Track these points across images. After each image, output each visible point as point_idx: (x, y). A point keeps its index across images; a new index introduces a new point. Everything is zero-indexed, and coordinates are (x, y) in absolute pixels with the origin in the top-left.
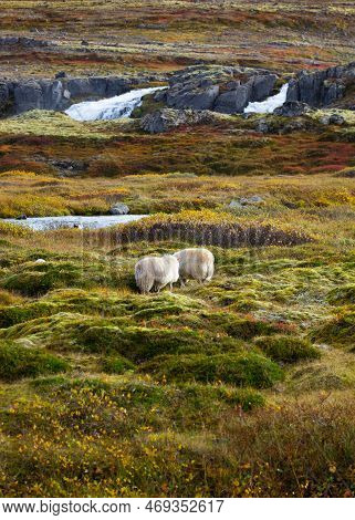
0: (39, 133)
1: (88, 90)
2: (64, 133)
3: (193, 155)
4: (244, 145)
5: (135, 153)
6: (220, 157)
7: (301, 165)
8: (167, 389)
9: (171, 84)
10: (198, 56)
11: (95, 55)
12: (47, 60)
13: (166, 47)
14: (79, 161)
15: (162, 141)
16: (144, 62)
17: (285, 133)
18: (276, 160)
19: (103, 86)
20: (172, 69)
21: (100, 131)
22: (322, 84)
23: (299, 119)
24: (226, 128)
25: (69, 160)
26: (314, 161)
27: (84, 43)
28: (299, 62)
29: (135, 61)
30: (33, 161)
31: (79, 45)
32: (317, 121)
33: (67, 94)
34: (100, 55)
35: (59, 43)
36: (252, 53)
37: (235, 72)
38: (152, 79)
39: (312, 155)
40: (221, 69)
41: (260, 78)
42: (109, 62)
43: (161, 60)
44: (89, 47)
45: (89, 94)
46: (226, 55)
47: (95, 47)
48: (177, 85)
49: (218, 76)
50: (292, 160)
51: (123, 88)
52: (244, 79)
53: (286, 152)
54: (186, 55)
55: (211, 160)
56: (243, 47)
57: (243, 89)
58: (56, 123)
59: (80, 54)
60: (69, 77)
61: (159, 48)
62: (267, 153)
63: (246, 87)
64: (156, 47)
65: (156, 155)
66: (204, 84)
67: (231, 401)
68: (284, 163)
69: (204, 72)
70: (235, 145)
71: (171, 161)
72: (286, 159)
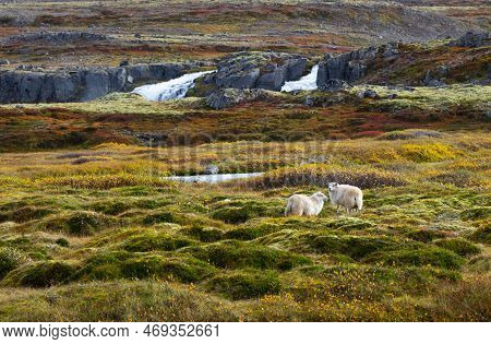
0: (123, 111)
1: (148, 75)
2: (144, 111)
3: (253, 126)
4: (295, 116)
5: (205, 126)
6: (276, 127)
7: (344, 132)
8: (396, 271)
9: (219, 68)
10: (234, 44)
11: (147, 46)
12: (106, 51)
13: (206, 37)
14: (159, 134)
15: (226, 116)
16: (189, 50)
17: (328, 105)
18: (322, 129)
19: (160, 72)
20: (216, 56)
21: (174, 108)
22: (347, 65)
23: (339, 94)
24: (278, 103)
25: (151, 134)
26: (354, 129)
27: (137, 36)
28: (319, 47)
29: (181, 50)
30: (121, 135)
31: (132, 37)
32: (354, 95)
33: (130, 79)
34: (151, 45)
35: (116, 36)
36: (279, 40)
37: (272, 57)
38: (201, 65)
39: (352, 123)
40: (261, 55)
41: (294, 62)
42: (159, 51)
43: (203, 48)
44: (141, 39)
45: (149, 79)
46: (258, 42)
47: (147, 39)
48: (224, 69)
49: (259, 60)
50: (336, 128)
51: (177, 73)
52: (280, 62)
53: (330, 121)
54: (224, 43)
55: (268, 129)
56: (271, 35)
57: (280, 70)
58: (136, 103)
59: (134, 45)
60: (131, 65)
61: (200, 38)
62: (314, 123)
63: (282, 69)
64: (197, 37)
65: (223, 127)
66: (247, 68)
67: (441, 277)
68: (329, 130)
69: (246, 57)
70: (288, 116)
71: (236, 132)
72: (330, 127)
